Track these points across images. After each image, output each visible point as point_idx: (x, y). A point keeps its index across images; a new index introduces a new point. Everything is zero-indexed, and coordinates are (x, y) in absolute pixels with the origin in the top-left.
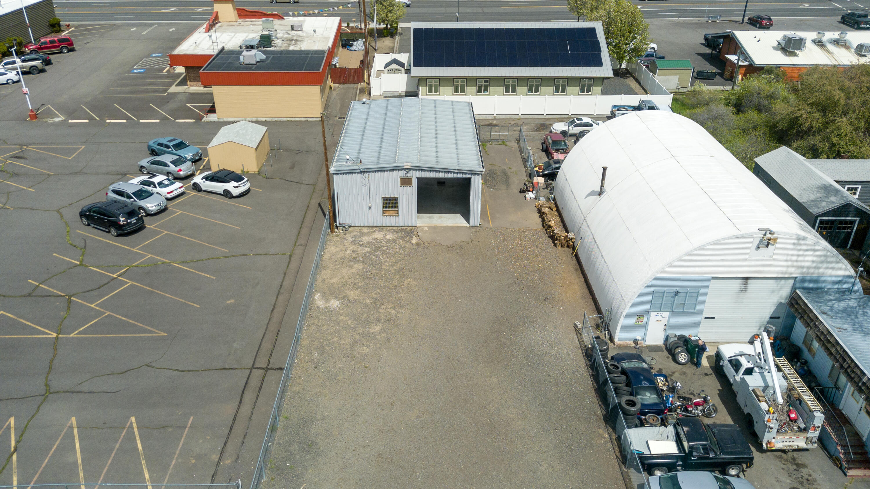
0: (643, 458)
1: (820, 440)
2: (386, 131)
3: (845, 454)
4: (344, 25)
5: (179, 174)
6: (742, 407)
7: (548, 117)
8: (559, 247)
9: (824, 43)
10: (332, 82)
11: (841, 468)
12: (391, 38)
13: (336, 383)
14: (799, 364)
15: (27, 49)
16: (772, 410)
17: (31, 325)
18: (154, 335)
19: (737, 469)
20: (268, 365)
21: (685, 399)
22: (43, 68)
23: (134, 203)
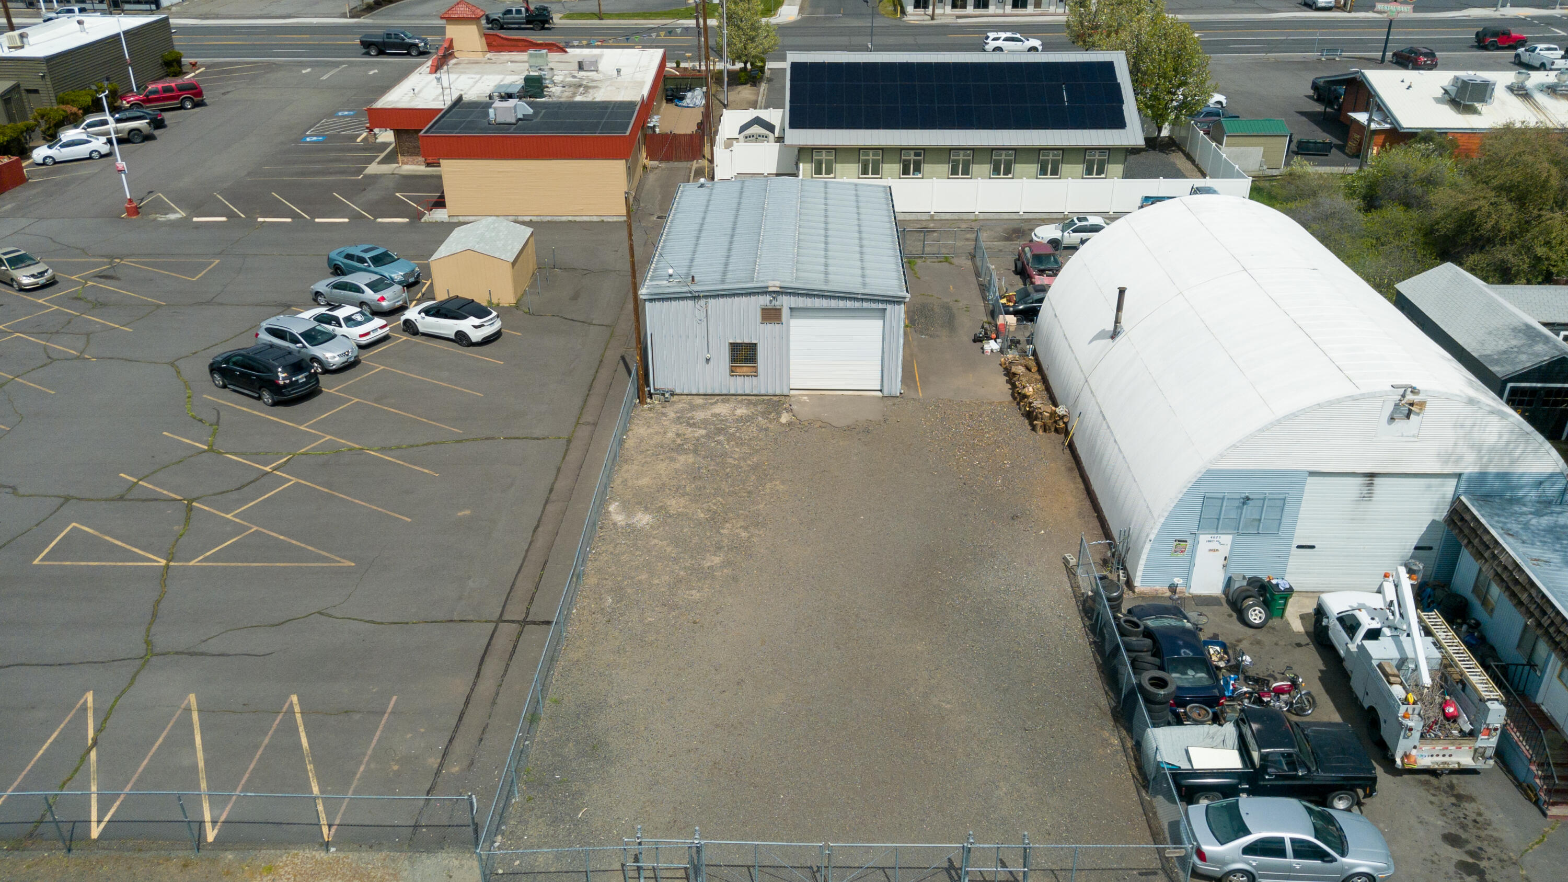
0: (1179, 776)
1: (1500, 754)
2: (738, 231)
3: (1544, 778)
4: (670, 66)
5: (382, 306)
6: (1360, 695)
7: (1026, 216)
8: (1040, 432)
9: (1528, 91)
10: (646, 158)
11: (1536, 803)
12: (752, 85)
13: (642, 647)
14: (1464, 627)
15: (124, 102)
16: (1411, 698)
17: (124, 545)
18: (333, 564)
19: (1347, 799)
20: (527, 617)
21: (1257, 681)
22: (152, 131)
23: (304, 350)
